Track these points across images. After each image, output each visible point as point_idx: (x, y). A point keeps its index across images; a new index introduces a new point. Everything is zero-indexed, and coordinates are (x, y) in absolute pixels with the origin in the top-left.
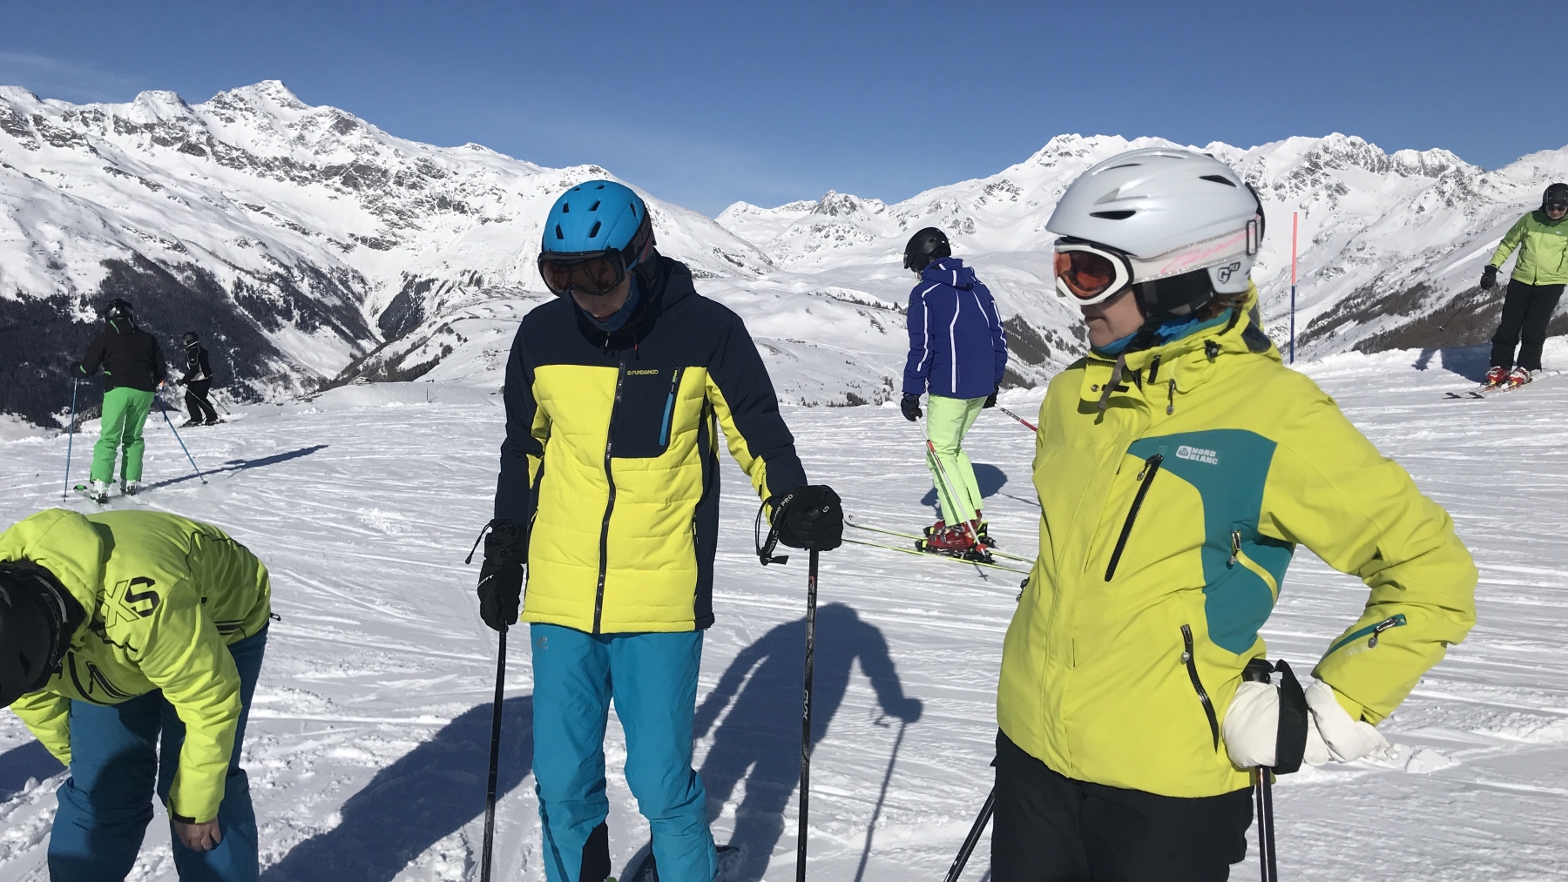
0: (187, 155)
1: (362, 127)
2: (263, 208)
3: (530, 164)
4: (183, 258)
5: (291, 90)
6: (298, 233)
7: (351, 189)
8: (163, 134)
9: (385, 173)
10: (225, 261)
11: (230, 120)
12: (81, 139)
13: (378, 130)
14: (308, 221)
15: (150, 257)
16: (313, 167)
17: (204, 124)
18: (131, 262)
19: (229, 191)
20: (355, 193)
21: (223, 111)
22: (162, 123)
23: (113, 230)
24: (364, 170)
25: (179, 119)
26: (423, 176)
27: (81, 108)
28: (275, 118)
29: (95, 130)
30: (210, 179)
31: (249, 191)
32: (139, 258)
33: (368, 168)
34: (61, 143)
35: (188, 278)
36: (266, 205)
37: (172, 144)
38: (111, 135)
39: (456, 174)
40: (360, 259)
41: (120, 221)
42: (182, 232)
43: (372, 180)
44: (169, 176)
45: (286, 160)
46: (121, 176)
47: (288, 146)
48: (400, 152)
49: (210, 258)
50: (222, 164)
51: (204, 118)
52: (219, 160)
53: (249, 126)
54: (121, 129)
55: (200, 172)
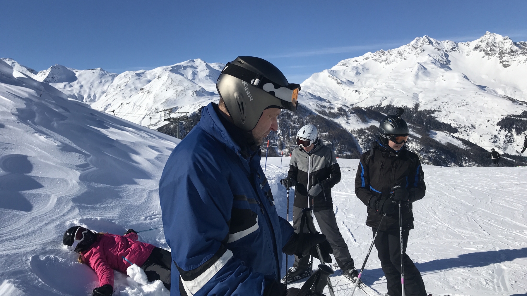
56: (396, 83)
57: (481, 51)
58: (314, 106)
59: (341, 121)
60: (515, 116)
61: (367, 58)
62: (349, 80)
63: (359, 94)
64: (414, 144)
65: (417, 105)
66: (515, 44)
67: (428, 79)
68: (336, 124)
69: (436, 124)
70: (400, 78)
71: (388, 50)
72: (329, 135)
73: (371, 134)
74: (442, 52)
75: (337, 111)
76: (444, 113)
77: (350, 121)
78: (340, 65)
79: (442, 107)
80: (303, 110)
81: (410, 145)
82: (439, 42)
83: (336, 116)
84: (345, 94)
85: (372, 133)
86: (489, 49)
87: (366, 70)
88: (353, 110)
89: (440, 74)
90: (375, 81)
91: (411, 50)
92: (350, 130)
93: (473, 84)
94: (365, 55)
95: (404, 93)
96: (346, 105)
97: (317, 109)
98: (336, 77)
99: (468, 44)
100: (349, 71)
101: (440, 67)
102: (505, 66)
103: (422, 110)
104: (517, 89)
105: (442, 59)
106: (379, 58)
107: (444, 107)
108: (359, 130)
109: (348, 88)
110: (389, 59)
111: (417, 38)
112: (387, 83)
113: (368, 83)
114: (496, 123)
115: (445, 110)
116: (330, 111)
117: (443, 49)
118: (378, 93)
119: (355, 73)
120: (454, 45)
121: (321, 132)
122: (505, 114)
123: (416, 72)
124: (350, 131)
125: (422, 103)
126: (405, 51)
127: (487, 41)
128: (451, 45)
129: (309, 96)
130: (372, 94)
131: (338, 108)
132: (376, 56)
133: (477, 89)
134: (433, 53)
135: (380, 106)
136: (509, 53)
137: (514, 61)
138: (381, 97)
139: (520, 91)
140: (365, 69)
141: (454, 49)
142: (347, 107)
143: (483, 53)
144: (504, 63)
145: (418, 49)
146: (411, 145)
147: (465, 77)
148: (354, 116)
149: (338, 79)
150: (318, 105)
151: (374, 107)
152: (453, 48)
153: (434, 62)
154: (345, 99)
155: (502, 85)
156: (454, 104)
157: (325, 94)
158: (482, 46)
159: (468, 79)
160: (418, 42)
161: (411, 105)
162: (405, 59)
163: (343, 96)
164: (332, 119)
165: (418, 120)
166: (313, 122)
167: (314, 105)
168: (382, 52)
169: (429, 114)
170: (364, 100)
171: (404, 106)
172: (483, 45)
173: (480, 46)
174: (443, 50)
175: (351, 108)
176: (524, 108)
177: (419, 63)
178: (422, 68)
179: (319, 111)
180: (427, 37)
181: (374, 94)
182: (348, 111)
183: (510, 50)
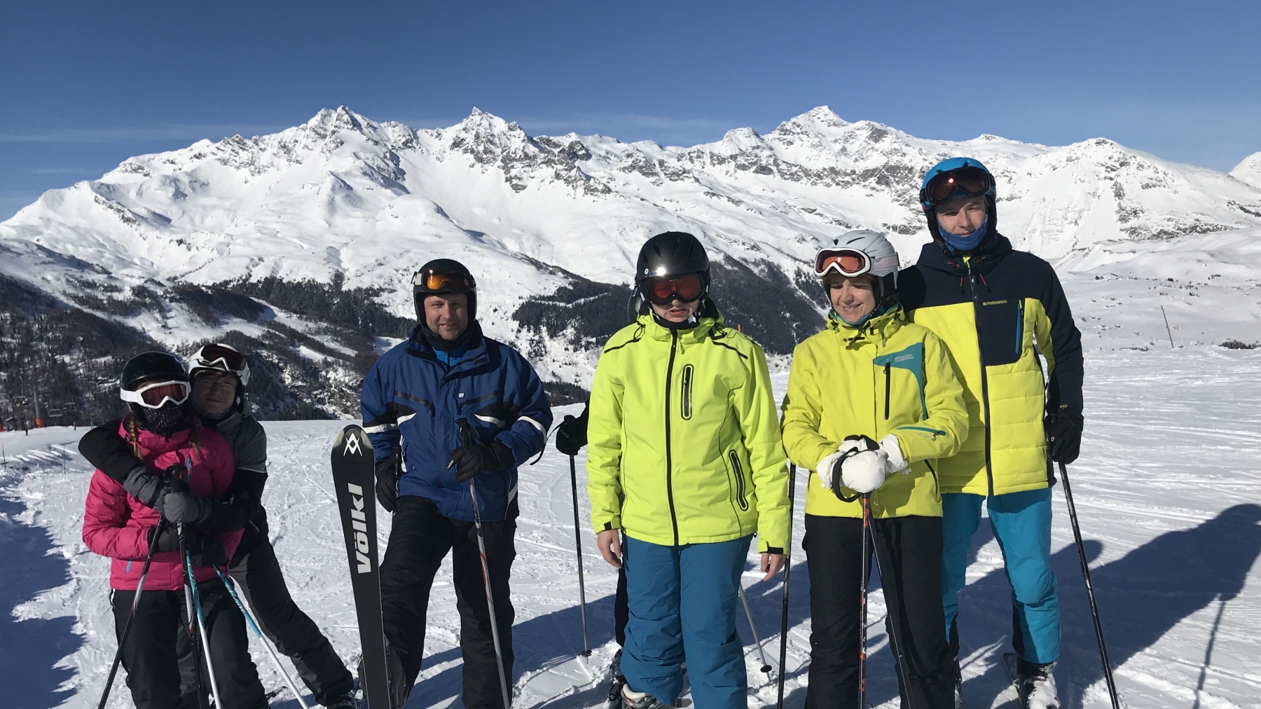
0: (760, 175)
1: (892, 134)
2: (815, 210)
4: (758, 255)
5: (836, 112)
6: (842, 227)
7: (883, 187)
8: (743, 162)
9: (911, 170)
10: (788, 255)
11: (790, 143)
12: (689, 173)
13: (905, 135)
14: (850, 217)
15: (735, 257)
16: (854, 172)
17: (771, 149)
18: (723, 262)
19: (791, 200)
20: (887, 189)
21: (785, 137)
22: (742, 153)
23: (710, 239)
24: (893, 170)
25: (754, 148)
27: (689, 150)
28: (824, 136)
29: (698, 164)
30: (776, 192)
31: (805, 198)
32: (728, 259)
33: (898, 167)
34: (676, 178)
35: (762, 270)
36: (818, 208)
37: (749, 168)
38: (708, 168)
41: (715, 231)
42: (758, 236)
43: (900, 178)
44: (748, 193)
45: (832, 169)
46: (715, 197)
47: (834, 158)
48: (924, 151)
49: (777, 253)
50: (785, 179)
51: (771, 144)
52: (782, 176)
53: (804, 146)
54: (715, 162)
55: (770, 187)
56: (283, 223)
57: (466, 151)
58: (59, 283)
59: (146, 324)
60: (543, 298)
61: (200, 154)
62: (158, 211)
63: (190, 250)
64: (341, 371)
65: (339, 277)
66: (531, 140)
67: (358, 213)
68: (133, 330)
69: (387, 322)
70: (290, 210)
71: (254, 137)
72: (116, 362)
74: (385, 150)
75: (133, 298)
76: (401, 294)
77: (171, 323)
78: (126, 171)
79: (396, 282)
80: (25, 295)
81: (331, 375)
82: (375, 124)
83: (129, 309)
84: (149, 249)
86: (481, 148)
87: (201, 186)
88: (176, 292)
89: (385, 202)
90: (228, 217)
91: (310, 140)
92: (173, 345)
93: (457, 226)
94: (193, 146)
95: (305, 246)
96: (155, 278)
97: (71, 291)
98: (119, 203)
99: (439, 135)
100: (152, 188)
101: (382, 185)
102: (517, 188)
103: (352, 289)
104: (542, 239)
105: (386, 167)
106: (232, 157)
107: (400, 282)
109: (157, 233)
110: (258, 161)
111: (323, 111)
112: (259, 221)
113: (209, 222)
114: (509, 315)
115: (404, 288)
116: (110, 298)
117: (387, 143)
118: (238, 248)
119: (171, 195)
121: (90, 356)
122: (526, 295)
123: (329, 196)
124: (175, 348)
125: (351, 271)
126: (297, 141)
127: (475, 129)
128: (401, 133)
129: (41, 255)
130: (223, 250)
131: (133, 289)
132: (222, 150)
133: (467, 238)
134: (364, 149)
135: (247, 280)
136: (520, 159)
137: (533, 178)
138: (248, 257)
139: (548, 243)
140: (199, 184)
141: (410, 145)
142: (160, 284)
143: (471, 157)
144: (515, 182)
145: (328, 139)
146: (334, 374)
147: (440, 210)
148: (182, 308)
149: (125, 209)
150: (71, 279)
151: (232, 284)
152: (407, 141)
153: (368, 172)
154: (150, 264)
155: (515, 231)
157: (90, 250)
158: (467, 141)
159: (446, 216)
160: (325, 121)
161: (324, 278)
162: (298, 162)
163: (144, 254)
164: (119, 318)
165: (343, 313)
166: (64, 328)
167: (58, 279)
168: (238, 142)
169: (368, 299)
170: (204, 266)
171: (307, 280)
172: (470, 139)
173: (463, 139)
174: (385, 145)
175: (171, 288)
176: (559, 282)
177: (332, 174)
178: (343, 186)
179: (78, 297)
180: (346, 111)
181: (227, 249)
182: (162, 296)
183: (522, 153)
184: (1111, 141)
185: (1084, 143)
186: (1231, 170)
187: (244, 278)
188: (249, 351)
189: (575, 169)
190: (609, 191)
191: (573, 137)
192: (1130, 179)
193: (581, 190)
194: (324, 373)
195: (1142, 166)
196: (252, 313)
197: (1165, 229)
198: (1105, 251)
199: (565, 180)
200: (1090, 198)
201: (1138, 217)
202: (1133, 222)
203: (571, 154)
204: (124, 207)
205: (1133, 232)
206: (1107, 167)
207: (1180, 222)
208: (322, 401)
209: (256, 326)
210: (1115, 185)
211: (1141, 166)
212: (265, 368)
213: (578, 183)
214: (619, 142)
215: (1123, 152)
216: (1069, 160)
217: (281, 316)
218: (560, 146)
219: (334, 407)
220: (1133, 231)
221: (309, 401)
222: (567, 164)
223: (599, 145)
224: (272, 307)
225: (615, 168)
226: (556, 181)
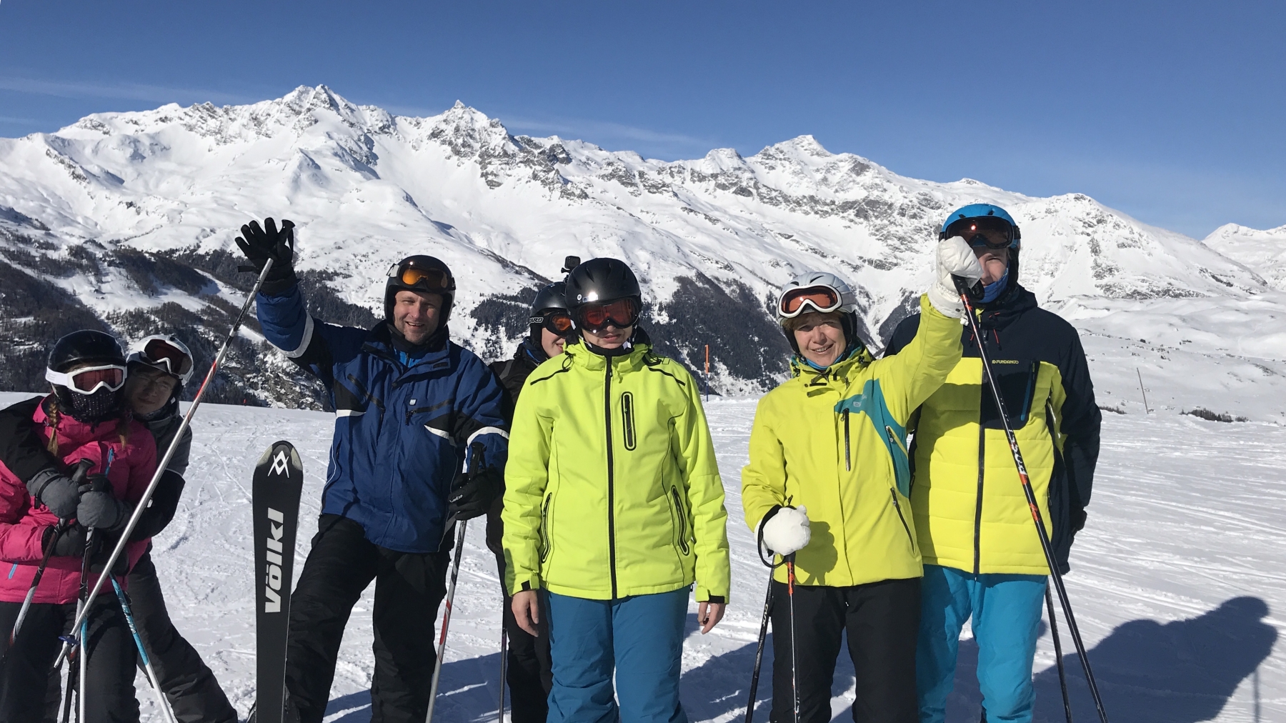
0: (739, 196)
1: (874, 169)
2: (792, 236)
3: (1018, 195)
4: (731, 276)
5: (820, 142)
6: (818, 256)
7: (862, 220)
8: (723, 181)
9: (890, 206)
10: (761, 278)
11: (772, 168)
12: (668, 187)
13: (887, 171)
14: (826, 246)
15: (708, 275)
16: (833, 203)
17: (753, 172)
18: (694, 279)
19: (768, 223)
20: (865, 223)
21: (767, 161)
22: (724, 173)
23: (685, 255)
24: (873, 204)
25: (735, 169)
26: (922, 208)
27: (670, 164)
28: (806, 164)
29: (678, 180)
30: (754, 214)
31: (782, 223)
32: (700, 276)
33: (878, 202)
34: (655, 190)
35: (733, 291)
36: (795, 234)
37: (729, 188)
38: (688, 184)
39: (951, 205)
40: (865, 279)
41: (690, 247)
42: (732, 256)
43: (879, 212)
44: (725, 212)
45: (812, 198)
46: (693, 213)
47: (814, 186)
48: (905, 189)
49: (751, 276)
50: (764, 202)
51: (753, 167)
52: (761, 199)
53: (786, 172)
54: (695, 179)
55: (748, 209)
56: (242, 195)
57: (444, 142)
59: (79, 287)
60: (505, 297)
61: (166, 118)
62: (111, 171)
63: (139, 213)
66: (512, 139)
67: (323, 194)
68: (63, 292)
69: (337, 308)
70: (252, 183)
71: (225, 106)
72: (37, 324)
73: (166, 326)
74: (360, 133)
75: (68, 257)
76: (356, 280)
77: (105, 288)
78: (86, 126)
79: (352, 267)
81: (269, 358)
82: (353, 106)
83: (63, 269)
84: (95, 209)
85: (168, 323)
86: (460, 141)
87: (162, 150)
88: (117, 256)
89: (353, 184)
90: (185, 183)
91: (284, 115)
92: (104, 312)
93: (425, 217)
94: (159, 109)
96: (96, 240)
98: (71, 159)
99: (418, 123)
100: (110, 147)
101: (352, 167)
102: (492, 184)
103: (305, 271)
104: (512, 238)
105: (358, 150)
106: (199, 123)
107: (357, 267)
108: (130, 313)
109: (107, 193)
110: (225, 130)
111: (301, 88)
112: (217, 191)
113: (164, 187)
114: (468, 311)
115: (360, 274)
116: (44, 255)
117: (363, 126)
118: (191, 217)
119: (128, 155)
120: (387, 121)
121: (10, 315)
122: (488, 292)
123: (295, 173)
124: (106, 315)
125: (306, 251)
126: (269, 115)
127: (456, 121)
128: (379, 118)
130: (174, 217)
131: (71, 249)
132: (190, 116)
133: (433, 229)
134: (338, 130)
135: (195, 250)
136: (499, 156)
137: (509, 176)
138: (200, 227)
139: (518, 242)
140: (159, 147)
141: (386, 130)
142: (100, 246)
143: (448, 149)
144: (490, 178)
145: (302, 116)
146: (272, 358)
147: (409, 199)
148: (120, 273)
150: (6, 233)
151: (178, 253)
152: (384, 127)
153: (340, 152)
154: (94, 224)
155: (484, 226)
156: (382, 261)
157: (32, 204)
158: (446, 132)
159: (415, 205)
160: (302, 98)
162: (267, 135)
163: (89, 213)
164: (50, 278)
168: (208, 110)
169: (320, 282)
170: (151, 231)
172: (449, 131)
173: (442, 131)
174: (361, 128)
175: (111, 251)
176: (525, 282)
177: (302, 151)
178: (311, 164)
179: (9, 251)
180: (325, 90)
181: (179, 216)
182: (101, 259)
183: (501, 151)
184: (1089, 198)
185: (1063, 197)
186: (1204, 238)
187: (192, 248)
188: (185, 325)
189: (554, 172)
190: (586, 196)
191: (556, 140)
192: (1107, 236)
193: (557, 193)
194: (261, 356)
195: (1119, 226)
196: (194, 285)
197: (1139, 289)
198: (1080, 306)
199: (542, 181)
200: (1068, 252)
201: (1113, 275)
202: (1108, 280)
203: (552, 157)
204: (77, 163)
205: (1108, 290)
206: (1085, 223)
207: (1154, 284)
208: (254, 386)
209: (196, 299)
210: (1092, 240)
211: (1117, 226)
212: (199, 345)
213: (555, 186)
214: (601, 150)
215: (1101, 209)
216: (1048, 211)
217: (225, 292)
218: (541, 147)
219: (267, 394)
220: (1108, 288)
221: (241, 384)
222: (547, 165)
223: (581, 150)
224: (217, 282)
225: (594, 175)
226: (532, 181)
